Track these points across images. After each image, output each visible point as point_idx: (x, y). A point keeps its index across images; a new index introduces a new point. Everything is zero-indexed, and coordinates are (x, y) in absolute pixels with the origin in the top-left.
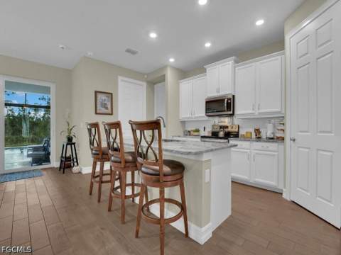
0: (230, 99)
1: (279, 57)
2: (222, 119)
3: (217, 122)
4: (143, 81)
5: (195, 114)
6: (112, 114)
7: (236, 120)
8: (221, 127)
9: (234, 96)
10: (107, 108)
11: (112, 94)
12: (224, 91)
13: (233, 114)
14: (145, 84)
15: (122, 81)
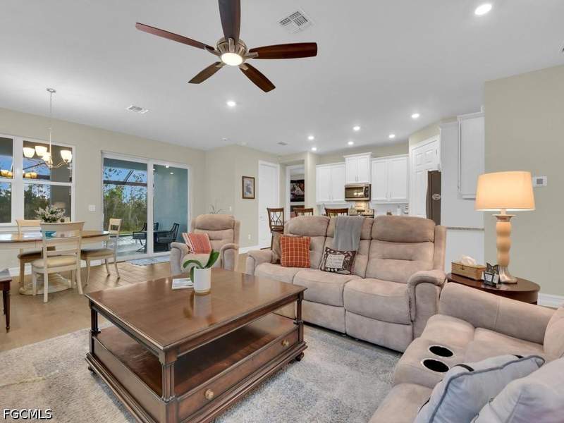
0: (367, 187)
1: (405, 158)
2: (359, 204)
3: (354, 206)
4: (276, 163)
5: (333, 198)
6: (254, 198)
7: (372, 205)
8: (358, 211)
9: (370, 185)
10: (250, 193)
11: (254, 178)
12: (362, 181)
13: (370, 200)
14: (279, 166)
15: (262, 165)
